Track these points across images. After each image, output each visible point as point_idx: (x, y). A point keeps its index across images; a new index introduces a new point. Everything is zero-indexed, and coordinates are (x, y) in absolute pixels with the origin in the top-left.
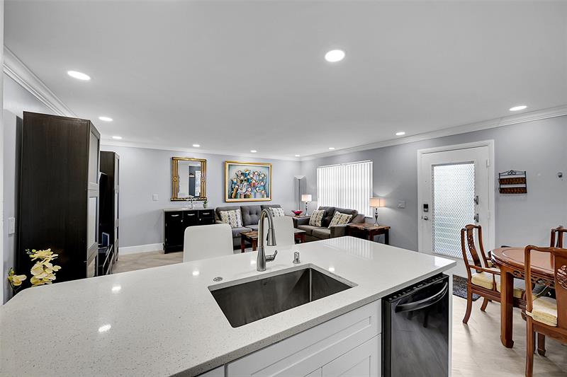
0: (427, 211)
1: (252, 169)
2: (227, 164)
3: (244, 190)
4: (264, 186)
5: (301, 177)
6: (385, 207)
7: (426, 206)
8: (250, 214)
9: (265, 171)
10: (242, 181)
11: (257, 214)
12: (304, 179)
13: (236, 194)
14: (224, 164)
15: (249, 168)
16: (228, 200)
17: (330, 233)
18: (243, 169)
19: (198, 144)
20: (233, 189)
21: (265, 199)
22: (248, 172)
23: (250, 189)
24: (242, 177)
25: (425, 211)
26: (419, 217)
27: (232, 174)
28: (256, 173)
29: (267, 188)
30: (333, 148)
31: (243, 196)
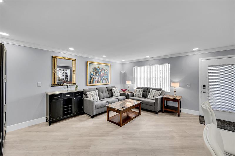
0: (205, 89)
1: (101, 66)
2: (88, 63)
3: (97, 79)
4: (107, 76)
5: (124, 72)
6: (179, 87)
7: (204, 86)
8: (102, 92)
9: (107, 68)
10: (96, 73)
11: (105, 92)
12: (126, 73)
13: (93, 81)
14: (86, 62)
15: (100, 66)
16: (88, 84)
17: (154, 102)
18: (96, 66)
19: (73, 48)
20: (91, 78)
21: (107, 83)
22: (99, 68)
23: (100, 78)
24: (96, 71)
25: (203, 88)
26: (200, 91)
27: (91, 69)
28: (103, 69)
29: (108, 77)
30: (149, 57)
31: (96, 82)
